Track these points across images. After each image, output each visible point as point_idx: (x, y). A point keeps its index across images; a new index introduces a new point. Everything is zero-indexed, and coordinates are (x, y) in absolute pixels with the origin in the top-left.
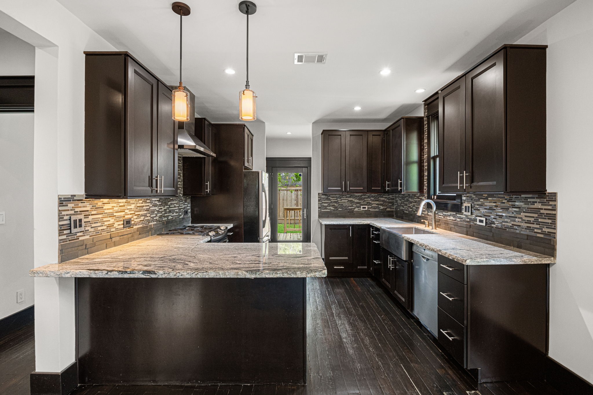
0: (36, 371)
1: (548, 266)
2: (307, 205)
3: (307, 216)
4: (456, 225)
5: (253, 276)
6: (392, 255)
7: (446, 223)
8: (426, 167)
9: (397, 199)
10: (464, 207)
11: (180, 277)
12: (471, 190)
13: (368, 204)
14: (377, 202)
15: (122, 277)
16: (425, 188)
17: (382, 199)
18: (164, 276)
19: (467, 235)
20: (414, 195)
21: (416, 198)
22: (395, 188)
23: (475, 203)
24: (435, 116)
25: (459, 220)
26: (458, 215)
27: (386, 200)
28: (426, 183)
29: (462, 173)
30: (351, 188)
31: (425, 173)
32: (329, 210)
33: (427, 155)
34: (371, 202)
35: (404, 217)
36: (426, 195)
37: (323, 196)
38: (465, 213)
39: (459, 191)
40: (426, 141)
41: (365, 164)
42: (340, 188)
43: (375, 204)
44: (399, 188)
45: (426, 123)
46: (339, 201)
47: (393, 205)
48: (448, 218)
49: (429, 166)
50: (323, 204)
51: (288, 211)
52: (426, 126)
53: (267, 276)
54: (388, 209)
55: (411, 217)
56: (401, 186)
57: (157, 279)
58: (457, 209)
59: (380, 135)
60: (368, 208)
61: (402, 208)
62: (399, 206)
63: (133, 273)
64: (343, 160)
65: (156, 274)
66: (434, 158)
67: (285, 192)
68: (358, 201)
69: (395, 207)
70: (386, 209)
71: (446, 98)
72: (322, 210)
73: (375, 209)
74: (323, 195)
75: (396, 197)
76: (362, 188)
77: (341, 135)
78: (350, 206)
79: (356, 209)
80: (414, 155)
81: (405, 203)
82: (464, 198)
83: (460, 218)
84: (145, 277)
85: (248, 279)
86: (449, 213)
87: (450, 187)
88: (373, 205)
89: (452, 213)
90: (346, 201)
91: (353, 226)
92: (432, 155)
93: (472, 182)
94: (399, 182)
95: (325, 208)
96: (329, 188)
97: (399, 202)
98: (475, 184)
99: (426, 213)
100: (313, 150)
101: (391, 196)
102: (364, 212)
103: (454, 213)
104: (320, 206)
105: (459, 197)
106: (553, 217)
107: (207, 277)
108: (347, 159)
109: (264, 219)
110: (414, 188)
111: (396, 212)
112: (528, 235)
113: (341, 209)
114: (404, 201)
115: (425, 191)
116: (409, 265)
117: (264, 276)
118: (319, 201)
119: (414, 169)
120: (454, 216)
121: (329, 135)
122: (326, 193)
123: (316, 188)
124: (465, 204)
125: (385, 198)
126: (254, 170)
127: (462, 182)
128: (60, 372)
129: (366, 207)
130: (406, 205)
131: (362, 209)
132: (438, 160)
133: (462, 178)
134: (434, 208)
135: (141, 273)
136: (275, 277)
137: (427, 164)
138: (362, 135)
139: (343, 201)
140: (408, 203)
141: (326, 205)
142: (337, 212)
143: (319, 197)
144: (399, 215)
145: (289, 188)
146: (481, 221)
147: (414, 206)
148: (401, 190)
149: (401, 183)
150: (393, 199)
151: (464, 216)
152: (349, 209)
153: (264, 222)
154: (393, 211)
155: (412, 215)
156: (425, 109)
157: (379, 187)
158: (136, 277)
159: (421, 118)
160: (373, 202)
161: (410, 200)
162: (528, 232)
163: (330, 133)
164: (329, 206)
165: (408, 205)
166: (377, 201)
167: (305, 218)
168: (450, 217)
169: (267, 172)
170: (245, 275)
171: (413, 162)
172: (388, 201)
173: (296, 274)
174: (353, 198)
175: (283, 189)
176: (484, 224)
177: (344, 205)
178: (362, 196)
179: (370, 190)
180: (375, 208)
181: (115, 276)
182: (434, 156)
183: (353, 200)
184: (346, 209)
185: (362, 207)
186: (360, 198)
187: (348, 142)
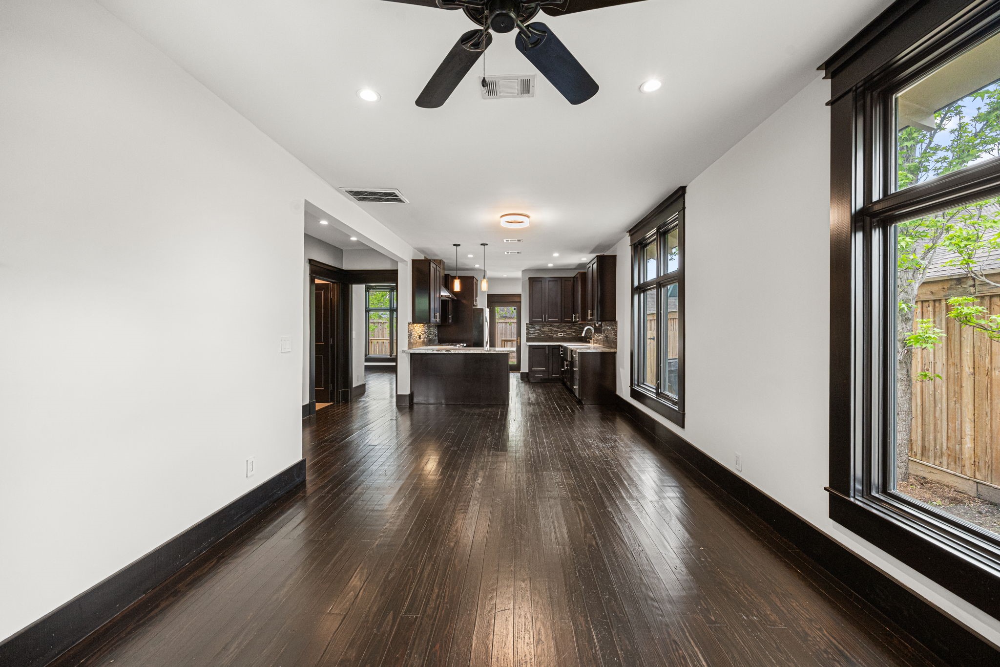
1: (615, 353)
2: (519, 334)
4: (601, 340)
7: (598, 341)
10: (602, 330)
13: (564, 331)
14: (571, 330)
17: (575, 327)
19: (603, 345)
27: (577, 328)
29: (590, 311)
30: (549, 320)
32: (534, 336)
34: (566, 330)
37: (530, 326)
41: (559, 302)
42: (541, 319)
43: (569, 331)
44: (577, 319)
46: (542, 329)
47: (582, 332)
48: (599, 337)
51: (506, 343)
59: (570, 281)
60: (564, 335)
64: (543, 300)
67: (504, 324)
68: (556, 329)
70: (578, 335)
72: (529, 335)
74: (530, 324)
76: (558, 320)
77: (542, 280)
78: (550, 333)
79: (555, 336)
83: (602, 336)
88: (568, 333)
89: (600, 334)
90: (547, 329)
91: (549, 346)
94: (577, 315)
95: (532, 333)
96: (533, 319)
101: (581, 325)
102: (561, 338)
104: (528, 333)
106: (617, 332)
108: (547, 298)
109: (486, 341)
112: (613, 340)
113: (543, 335)
118: (527, 329)
121: (534, 281)
122: (531, 323)
123: (525, 320)
124: (603, 328)
126: (478, 307)
127: (590, 316)
129: (563, 333)
131: (559, 335)
133: (590, 314)
134: (593, 332)
138: (557, 281)
139: (545, 329)
141: (532, 331)
142: (541, 337)
143: (527, 326)
145: (507, 321)
152: (550, 335)
153: (487, 343)
157: (570, 319)
163: (535, 279)
164: (534, 332)
169: (488, 308)
175: (501, 321)
177: (545, 332)
178: (559, 325)
179: (563, 321)
180: (569, 334)
183: (553, 328)
184: (547, 335)
185: (559, 333)
186: (558, 327)
187: (547, 286)
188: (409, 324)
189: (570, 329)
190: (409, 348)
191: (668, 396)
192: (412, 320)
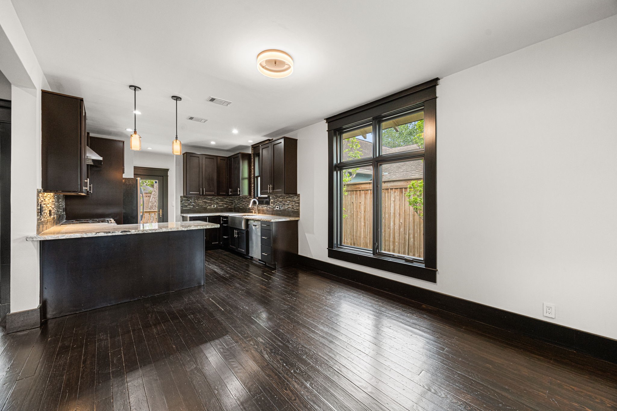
0: (11, 312)
1: (297, 221)
2: (163, 206)
3: (163, 215)
4: (267, 211)
5: (186, 229)
6: (236, 229)
7: (263, 211)
8: (253, 182)
9: (235, 200)
10: (271, 202)
11: (145, 232)
12: (273, 193)
13: (217, 203)
14: (222, 203)
15: (107, 235)
16: (252, 193)
17: (225, 200)
18: (135, 233)
19: (272, 215)
20: (245, 197)
21: (246, 199)
22: (236, 193)
23: (275, 200)
24: (258, 155)
25: (268, 208)
26: (268, 206)
27: (228, 201)
28: (252, 190)
29: (270, 185)
30: (206, 193)
31: (252, 185)
32: (189, 208)
33: (253, 175)
34: (218, 202)
35: (240, 211)
36: (253, 197)
37: (184, 198)
38: (271, 205)
39: (268, 194)
40: (252, 167)
41: (215, 177)
42: (198, 193)
43: (221, 203)
44: (238, 193)
45: (252, 157)
46: (196, 202)
47: (232, 204)
48: (264, 208)
49: (254, 181)
50: (184, 204)
52: (253, 159)
53: (193, 229)
54: (229, 207)
55: (244, 210)
56: (239, 192)
57: (131, 234)
58: (268, 203)
59: (225, 160)
60: (217, 206)
61: (238, 205)
62: (236, 204)
63: (115, 233)
64: (201, 174)
65: (130, 232)
66: (257, 177)
68: (209, 202)
69: (233, 205)
70: (228, 206)
71: (263, 150)
72: (184, 208)
73: (221, 207)
75: (234, 199)
76: (214, 193)
77: (199, 157)
78: (205, 205)
79: (209, 207)
80: (246, 175)
81: (240, 202)
82: (271, 198)
83: (269, 207)
84: (122, 234)
85: (183, 231)
86: (264, 206)
87: (265, 192)
88: (220, 204)
89: (266, 205)
90: (201, 202)
91: (209, 217)
92: (256, 175)
93: (274, 190)
94: (238, 189)
95: (186, 206)
96: (190, 193)
97: (236, 202)
98: (275, 190)
99: (253, 207)
100: (176, 166)
101: (231, 198)
102: (214, 209)
103: (267, 205)
104: (182, 205)
105: (269, 197)
106: (299, 203)
107: (161, 231)
108: (204, 173)
110: (246, 193)
111: (235, 208)
112: (292, 211)
113: (198, 207)
114: (239, 201)
115: (252, 195)
116: (246, 231)
117: (191, 229)
118: (181, 201)
119: (246, 182)
120: (266, 207)
121: (190, 156)
124: (272, 201)
125: (228, 199)
127: (270, 190)
128: (37, 308)
129: (216, 205)
130: (241, 203)
131: (212, 207)
132: (259, 178)
133: (270, 188)
134: (257, 203)
135: (120, 232)
136: (197, 229)
137: (253, 180)
138: (213, 159)
139: (199, 201)
140: (242, 202)
141: (187, 204)
143: (181, 199)
144: (236, 210)
146: (277, 208)
147: (246, 203)
148: (240, 194)
149: (239, 190)
150: (232, 200)
151: (271, 206)
152: (204, 207)
154: (232, 208)
155: (244, 209)
156: (252, 150)
157: (224, 193)
158: (117, 234)
159: (250, 154)
160: (220, 202)
161: (244, 200)
162: (292, 210)
163: (191, 155)
164: (189, 205)
165: (242, 203)
166: (222, 201)
167: (161, 216)
168: (264, 207)
170: (182, 229)
171: (245, 178)
172: (229, 201)
173: (206, 227)
174: (206, 200)
176: (278, 209)
177: (200, 204)
178: (212, 198)
179: (218, 195)
181: (102, 235)
182: (257, 176)
183: (207, 201)
184: (202, 207)
185: (212, 205)
186: (211, 200)
187: (204, 162)
188: (39, 192)
189: (221, 201)
190: (38, 232)
191: (394, 255)
192: (42, 187)
